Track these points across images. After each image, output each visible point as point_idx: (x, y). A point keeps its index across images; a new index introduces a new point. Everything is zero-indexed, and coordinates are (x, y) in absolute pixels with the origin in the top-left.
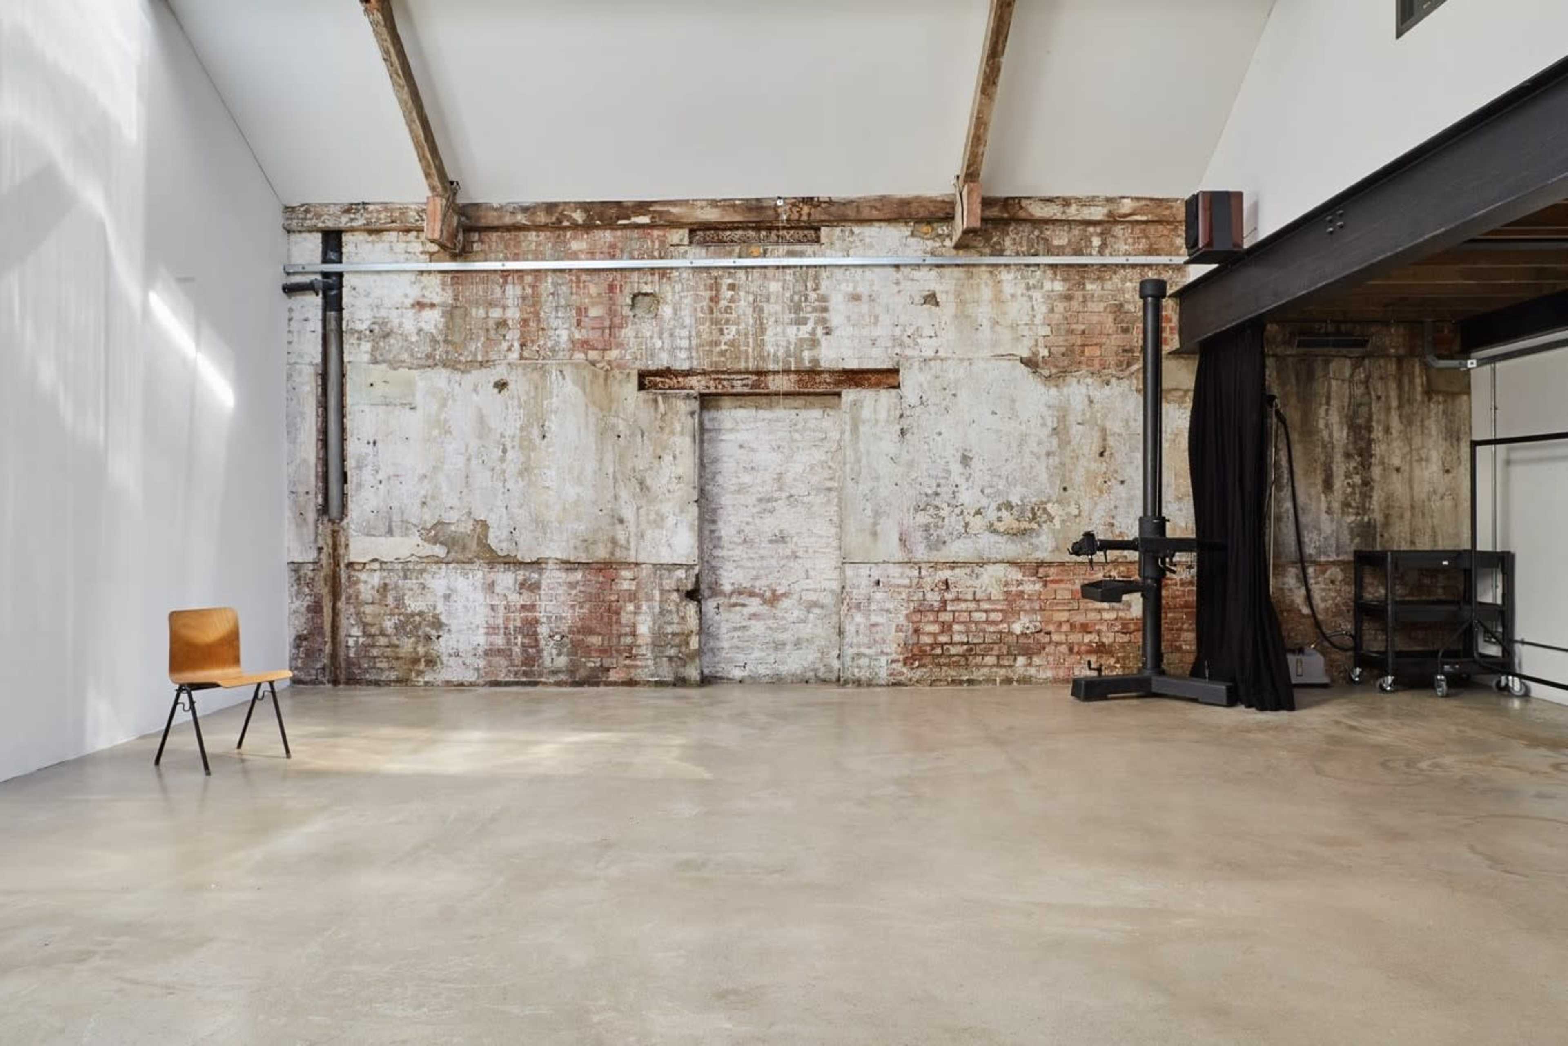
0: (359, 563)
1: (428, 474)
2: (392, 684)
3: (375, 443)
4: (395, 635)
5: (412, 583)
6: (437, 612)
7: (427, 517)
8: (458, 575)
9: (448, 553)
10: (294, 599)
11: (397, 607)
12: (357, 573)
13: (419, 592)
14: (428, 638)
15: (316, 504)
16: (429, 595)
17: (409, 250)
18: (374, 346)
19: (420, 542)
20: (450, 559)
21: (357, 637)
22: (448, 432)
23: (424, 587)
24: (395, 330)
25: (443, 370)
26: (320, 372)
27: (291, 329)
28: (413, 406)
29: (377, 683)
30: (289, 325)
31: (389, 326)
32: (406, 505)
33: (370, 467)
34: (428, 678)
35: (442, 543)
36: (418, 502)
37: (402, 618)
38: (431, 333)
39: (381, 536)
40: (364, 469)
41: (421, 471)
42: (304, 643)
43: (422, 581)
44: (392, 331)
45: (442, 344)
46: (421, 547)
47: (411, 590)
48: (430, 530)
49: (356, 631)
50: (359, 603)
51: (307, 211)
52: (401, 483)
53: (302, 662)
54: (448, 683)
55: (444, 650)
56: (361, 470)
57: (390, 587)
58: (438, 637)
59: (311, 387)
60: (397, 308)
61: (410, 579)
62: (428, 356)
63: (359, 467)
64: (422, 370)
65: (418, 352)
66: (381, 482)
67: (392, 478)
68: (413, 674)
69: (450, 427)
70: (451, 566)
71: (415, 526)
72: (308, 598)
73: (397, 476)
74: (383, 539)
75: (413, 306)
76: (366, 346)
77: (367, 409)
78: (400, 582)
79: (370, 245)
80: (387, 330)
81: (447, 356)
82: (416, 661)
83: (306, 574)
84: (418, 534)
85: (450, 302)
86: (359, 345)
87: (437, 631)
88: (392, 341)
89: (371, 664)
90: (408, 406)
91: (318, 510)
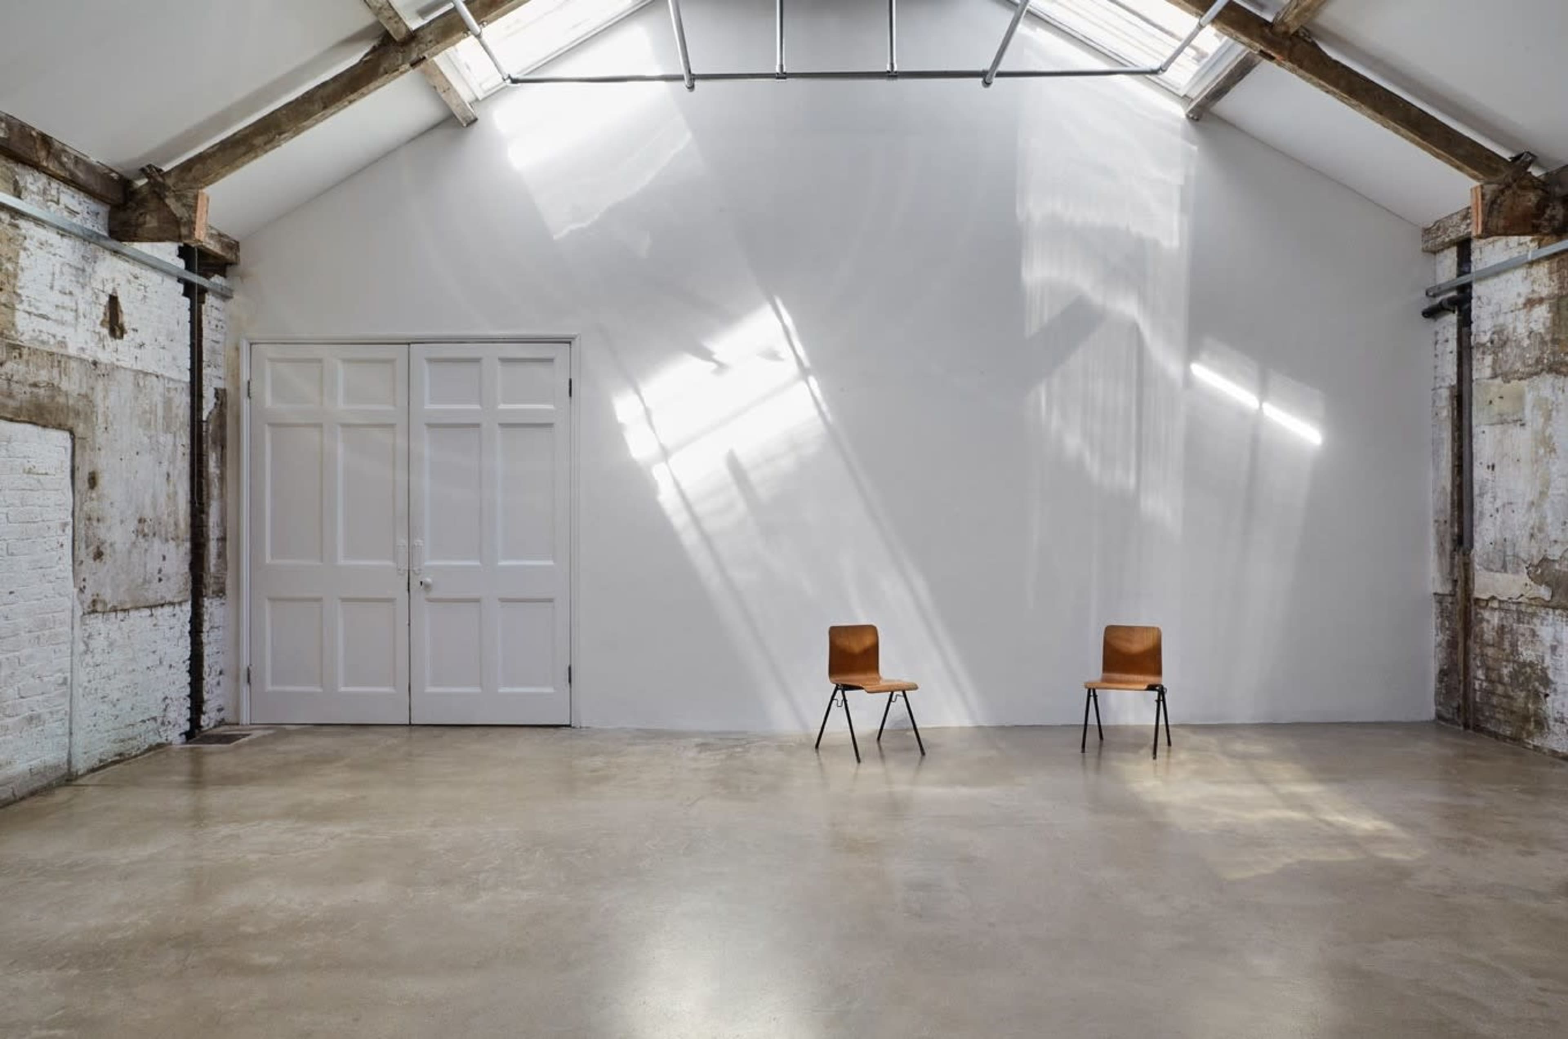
0: (1483, 600)
1: (1535, 501)
2: (1508, 740)
3: (1493, 467)
4: (1511, 685)
5: (1523, 628)
6: (1545, 665)
7: (1534, 552)
8: (1564, 624)
9: (1552, 596)
10: (1439, 632)
11: (1512, 654)
12: (1482, 611)
13: (1530, 639)
14: (1537, 694)
15: (1452, 534)
16: (1538, 643)
17: (1521, 242)
18: (1494, 359)
19: (1528, 581)
20: (1553, 604)
21: (1482, 680)
22: (1553, 450)
23: (1534, 634)
24: (1511, 337)
25: (1548, 376)
26: (1456, 394)
27: (1437, 353)
28: (1523, 422)
29: (1495, 735)
30: (1436, 349)
31: (1505, 333)
32: (1517, 537)
33: (1490, 495)
34: (1537, 742)
35: (1548, 584)
36: (1526, 533)
37: (1515, 666)
38: (1540, 334)
39: (1497, 571)
40: (1485, 496)
41: (1529, 498)
42: (1446, 679)
43: (1532, 626)
44: (1508, 338)
45: (1549, 345)
46: (1528, 587)
47: (1523, 635)
48: (1537, 566)
49: (1480, 674)
50: (1484, 644)
51: (1438, 229)
52: (1513, 511)
53: (1444, 698)
54: (1554, 753)
55: (1551, 714)
56: (1483, 497)
57: (1506, 630)
58: (1547, 695)
59: (1448, 411)
60: (1512, 311)
61: (1523, 623)
62: (1538, 361)
63: (1481, 495)
64: (1531, 380)
65: (1529, 358)
66: (1497, 510)
67: (1506, 506)
68: (1525, 735)
69: (1554, 444)
70: (1558, 612)
71: (1525, 562)
72: (1448, 632)
73: (1511, 503)
74: (1498, 575)
75: (1525, 305)
76: (1489, 360)
77: (1487, 429)
78: (1515, 626)
79: (1490, 246)
80: (1504, 338)
81: (1554, 358)
82: (1526, 719)
83: (1447, 607)
84: (1526, 571)
85: (1556, 292)
86: (1483, 359)
87: (1545, 688)
88: (1508, 350)
89: (1492, 713)
90: (1519, 423)
91: (1453, 541)
